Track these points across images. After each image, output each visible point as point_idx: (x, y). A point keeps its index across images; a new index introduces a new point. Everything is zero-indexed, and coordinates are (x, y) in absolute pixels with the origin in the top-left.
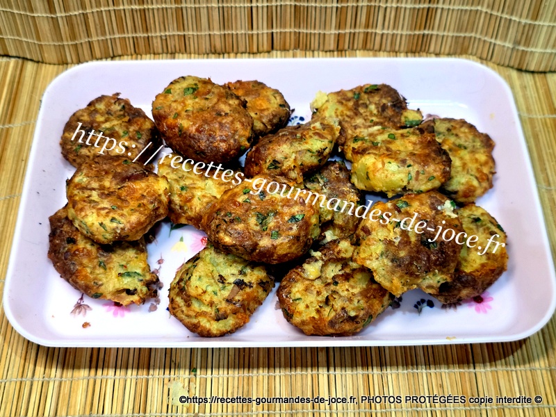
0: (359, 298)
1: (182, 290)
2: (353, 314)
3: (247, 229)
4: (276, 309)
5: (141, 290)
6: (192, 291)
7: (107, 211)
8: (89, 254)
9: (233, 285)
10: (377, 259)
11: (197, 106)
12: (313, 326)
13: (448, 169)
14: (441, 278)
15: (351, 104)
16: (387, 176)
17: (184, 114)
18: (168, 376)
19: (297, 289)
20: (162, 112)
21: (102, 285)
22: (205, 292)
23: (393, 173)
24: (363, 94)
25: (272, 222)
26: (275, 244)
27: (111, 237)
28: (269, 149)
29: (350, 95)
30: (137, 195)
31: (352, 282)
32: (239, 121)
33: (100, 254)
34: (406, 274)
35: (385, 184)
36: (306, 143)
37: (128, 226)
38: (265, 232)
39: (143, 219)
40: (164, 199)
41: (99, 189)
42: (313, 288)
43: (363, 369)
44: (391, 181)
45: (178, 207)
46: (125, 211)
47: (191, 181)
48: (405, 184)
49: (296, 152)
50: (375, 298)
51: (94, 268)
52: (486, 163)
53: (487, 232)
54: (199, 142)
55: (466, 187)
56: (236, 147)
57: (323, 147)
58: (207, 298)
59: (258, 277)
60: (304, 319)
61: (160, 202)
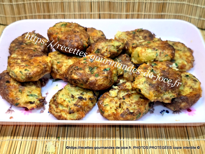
0: (135, 105)
1: (54, 101)
2: (132, 111)
3: (84, 72)
4: (97, 112)
5: (37, 102)
6: (59, 101)
7: (24, 66)
8: (15, 87)
9: (78, 99)
10: (143, 84)
11: (66, 30)
12: (114, 117)
13: (174, 52)
14: (172, 95)
15: (132, 35)
16: (147, 54)
17: (60, 33)
18: (47, 140)
19: (107, 101)
20: (51, 32)
21: (19, 99)
22: (64, 101)
23: (150, 53)
24: (136, 32)
25: (95, 71)
26: (97, 79)
27: (24, 78)
28: (95, 44)
29: (131, 32)
30: (38, 62)
31: (131, 98)
32: (83, 35)
33: (20, 87)
34: (156, 91)
35: (146, 58)
36: (112, 42)
37: (32, 73)
38: (93, 75)
39: (39, 70)
40: (50, 65)
41: (21, 59)
42: (113, 101)
43: (136, 138)
44: (149, 56)
45: (55, 70)
46: (31, 67)
47: (62, 60)
48: (155, 57)
49: (107, 46)
50: (142, 105)
51: (17, 92)
52: (190, 56)
53: (192, 80)
54: (66, 42)
55: (182, 64)
56: (82, 45)
57: (119, 45)
58: (65, 104)
59: (89, 96)
60: (110, 113)
61: (47, 65)
